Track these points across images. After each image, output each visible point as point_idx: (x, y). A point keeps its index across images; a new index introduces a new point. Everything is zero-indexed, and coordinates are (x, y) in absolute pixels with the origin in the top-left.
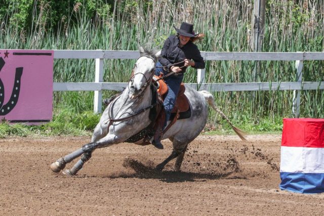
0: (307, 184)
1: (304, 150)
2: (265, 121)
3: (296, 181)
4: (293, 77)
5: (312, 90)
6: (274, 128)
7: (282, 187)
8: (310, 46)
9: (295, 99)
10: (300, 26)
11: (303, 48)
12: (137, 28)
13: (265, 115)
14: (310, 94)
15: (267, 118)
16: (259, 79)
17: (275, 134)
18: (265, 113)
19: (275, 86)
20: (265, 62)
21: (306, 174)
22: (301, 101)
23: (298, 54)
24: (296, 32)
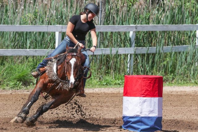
0: (143, 125)
1: (140, 99)
2: (107, 78)
3: (135, 122)
4: (128, 44)
5: (142, 54)
6: (114, 83)
7: (124, 127)
8: (141, 20)
9: (129, 61)
10: (133, 5)
11: (135, 23)
12: (8, 8)
13: (107, 73)
14: (140, 57)
15: (108, 75)
16: (102, 46)
17: (115, 87)
18: (107, 72)
19: (114, 51)
20: (106, 33)
21: (142, 117)
22: (134, 62)
23: (131, 26)
24: (129, 10)
